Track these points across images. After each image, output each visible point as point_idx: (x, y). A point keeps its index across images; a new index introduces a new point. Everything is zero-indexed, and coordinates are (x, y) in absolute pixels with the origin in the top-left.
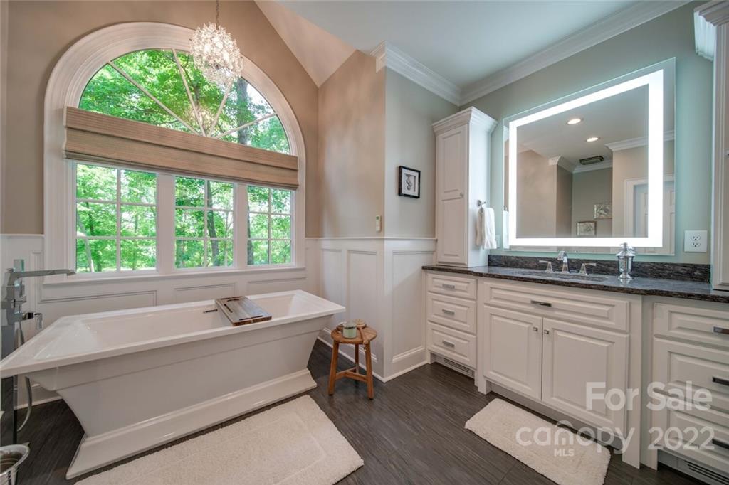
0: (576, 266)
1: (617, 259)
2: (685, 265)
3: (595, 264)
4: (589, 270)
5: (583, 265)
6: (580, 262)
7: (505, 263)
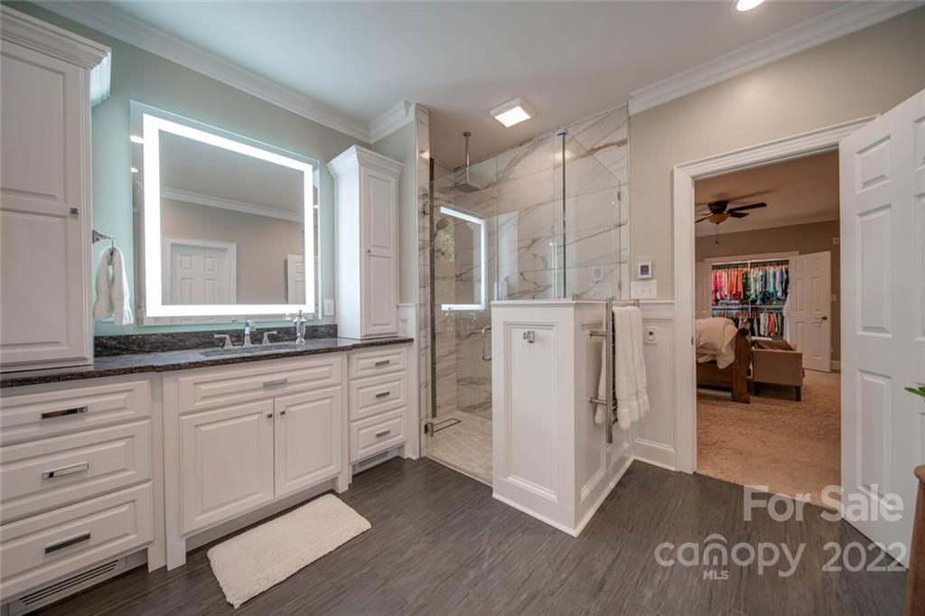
0: (259, 336)
1: (293, 325)
2: (326, 326)
3: (275, 332)
4: (273, 339)
5: (266, 334)
6: (261, 331)
7: (139, 346)
